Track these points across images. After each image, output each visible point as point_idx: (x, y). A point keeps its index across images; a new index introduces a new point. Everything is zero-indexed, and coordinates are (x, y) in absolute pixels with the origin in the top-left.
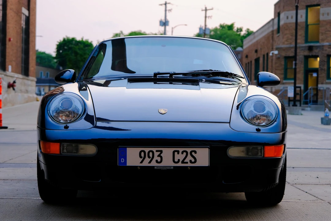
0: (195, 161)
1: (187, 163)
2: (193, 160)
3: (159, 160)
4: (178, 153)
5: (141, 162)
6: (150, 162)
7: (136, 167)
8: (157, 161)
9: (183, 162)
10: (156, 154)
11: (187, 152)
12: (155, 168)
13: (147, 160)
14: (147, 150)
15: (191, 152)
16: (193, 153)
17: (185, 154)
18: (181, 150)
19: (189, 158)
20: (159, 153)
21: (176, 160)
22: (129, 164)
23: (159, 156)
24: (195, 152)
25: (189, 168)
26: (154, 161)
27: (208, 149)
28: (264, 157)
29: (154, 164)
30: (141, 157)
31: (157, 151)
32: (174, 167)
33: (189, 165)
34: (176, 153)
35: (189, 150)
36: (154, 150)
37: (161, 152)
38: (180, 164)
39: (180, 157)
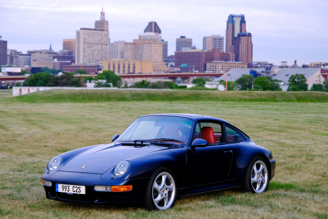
0: (80, 192)
1: (77, 192)
2: (80, 191)
5: (63, 191)
7: (61, 193)
8: (68, 191)
9: (76, 192)
10: (68, 187)
13: (65, 190)
14: (64, 185)
15: (79, 187)
16: (79, 188)
17: (77, 188)
18: (75, 186)
19: (78, 190)
21: (74, 191)
22: (59, 191)
23: (68, 188)
26: (67, 190)
27: (85, 186)
28: (111, 191)
29: (67, 192)
31: (68, 186)
32: (73, 194)
33: (78, 193)
35: (78, 186)
36: (67, 185)
38: (75, 193)
39: (75, 189)
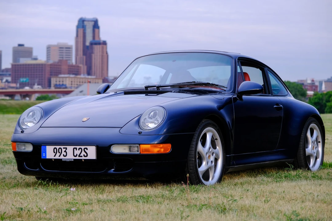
1: (82, 156)
2: (86, 155)
3: (65, 155)
4: (76, 150)
5: (55, 156)
6: (59, 156)
7: (52, 159)
9: (79, 156)
11: (81, 149)
12: (63, 160)
13: (58, 154)
14: (58, 147)
15: (84, 149)
16: (86, 150)
17: (80, 150)
18: (78, 147)
19: (83, 153)
20: (65, 149)
21: (75, 155)
22: (47, 158)
23: (65, 151)
24: (87, 149)
25: (83, 160)
26: (62, 155)
27: (95, 147)
28: (140, 153)
29: (62, 157)
30: (54, 152)
31: (64, 148)
32: (74, 159)
33: (83, 158)
34: (75, 149)
35: (83, 147)
36: (62, 147)
37: (66, 148)
38: (77, 158)
39: (77, 152)
